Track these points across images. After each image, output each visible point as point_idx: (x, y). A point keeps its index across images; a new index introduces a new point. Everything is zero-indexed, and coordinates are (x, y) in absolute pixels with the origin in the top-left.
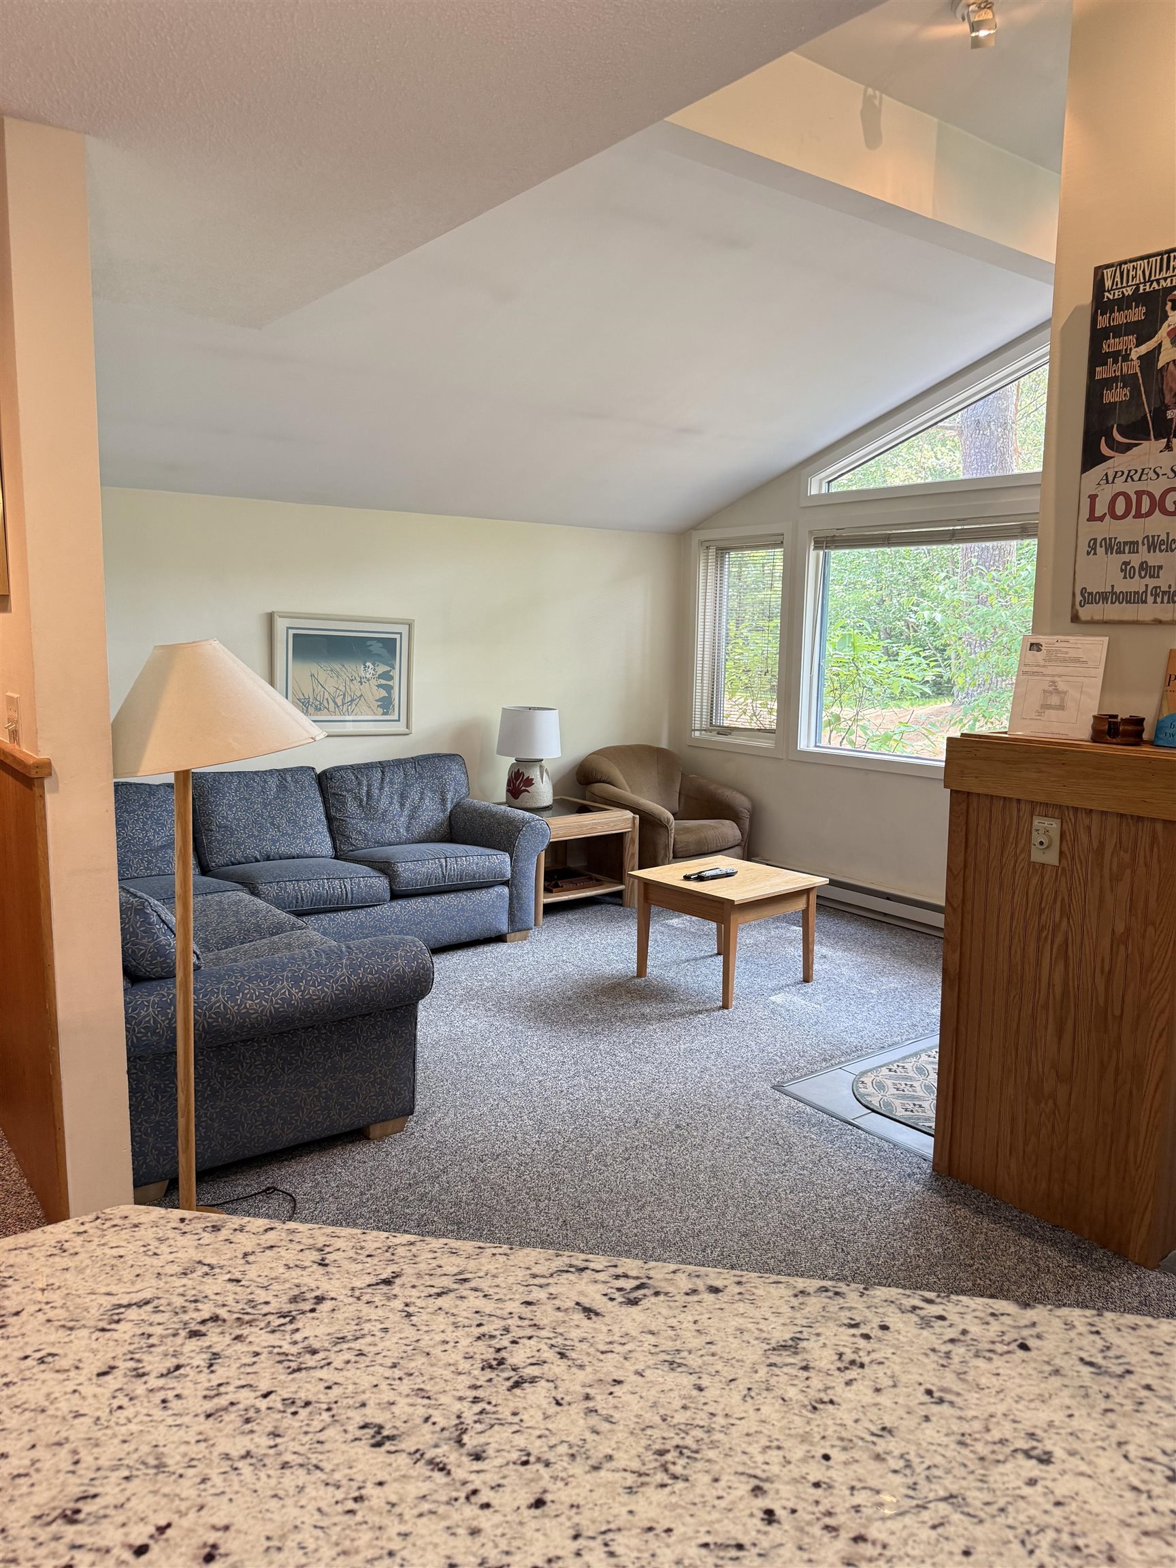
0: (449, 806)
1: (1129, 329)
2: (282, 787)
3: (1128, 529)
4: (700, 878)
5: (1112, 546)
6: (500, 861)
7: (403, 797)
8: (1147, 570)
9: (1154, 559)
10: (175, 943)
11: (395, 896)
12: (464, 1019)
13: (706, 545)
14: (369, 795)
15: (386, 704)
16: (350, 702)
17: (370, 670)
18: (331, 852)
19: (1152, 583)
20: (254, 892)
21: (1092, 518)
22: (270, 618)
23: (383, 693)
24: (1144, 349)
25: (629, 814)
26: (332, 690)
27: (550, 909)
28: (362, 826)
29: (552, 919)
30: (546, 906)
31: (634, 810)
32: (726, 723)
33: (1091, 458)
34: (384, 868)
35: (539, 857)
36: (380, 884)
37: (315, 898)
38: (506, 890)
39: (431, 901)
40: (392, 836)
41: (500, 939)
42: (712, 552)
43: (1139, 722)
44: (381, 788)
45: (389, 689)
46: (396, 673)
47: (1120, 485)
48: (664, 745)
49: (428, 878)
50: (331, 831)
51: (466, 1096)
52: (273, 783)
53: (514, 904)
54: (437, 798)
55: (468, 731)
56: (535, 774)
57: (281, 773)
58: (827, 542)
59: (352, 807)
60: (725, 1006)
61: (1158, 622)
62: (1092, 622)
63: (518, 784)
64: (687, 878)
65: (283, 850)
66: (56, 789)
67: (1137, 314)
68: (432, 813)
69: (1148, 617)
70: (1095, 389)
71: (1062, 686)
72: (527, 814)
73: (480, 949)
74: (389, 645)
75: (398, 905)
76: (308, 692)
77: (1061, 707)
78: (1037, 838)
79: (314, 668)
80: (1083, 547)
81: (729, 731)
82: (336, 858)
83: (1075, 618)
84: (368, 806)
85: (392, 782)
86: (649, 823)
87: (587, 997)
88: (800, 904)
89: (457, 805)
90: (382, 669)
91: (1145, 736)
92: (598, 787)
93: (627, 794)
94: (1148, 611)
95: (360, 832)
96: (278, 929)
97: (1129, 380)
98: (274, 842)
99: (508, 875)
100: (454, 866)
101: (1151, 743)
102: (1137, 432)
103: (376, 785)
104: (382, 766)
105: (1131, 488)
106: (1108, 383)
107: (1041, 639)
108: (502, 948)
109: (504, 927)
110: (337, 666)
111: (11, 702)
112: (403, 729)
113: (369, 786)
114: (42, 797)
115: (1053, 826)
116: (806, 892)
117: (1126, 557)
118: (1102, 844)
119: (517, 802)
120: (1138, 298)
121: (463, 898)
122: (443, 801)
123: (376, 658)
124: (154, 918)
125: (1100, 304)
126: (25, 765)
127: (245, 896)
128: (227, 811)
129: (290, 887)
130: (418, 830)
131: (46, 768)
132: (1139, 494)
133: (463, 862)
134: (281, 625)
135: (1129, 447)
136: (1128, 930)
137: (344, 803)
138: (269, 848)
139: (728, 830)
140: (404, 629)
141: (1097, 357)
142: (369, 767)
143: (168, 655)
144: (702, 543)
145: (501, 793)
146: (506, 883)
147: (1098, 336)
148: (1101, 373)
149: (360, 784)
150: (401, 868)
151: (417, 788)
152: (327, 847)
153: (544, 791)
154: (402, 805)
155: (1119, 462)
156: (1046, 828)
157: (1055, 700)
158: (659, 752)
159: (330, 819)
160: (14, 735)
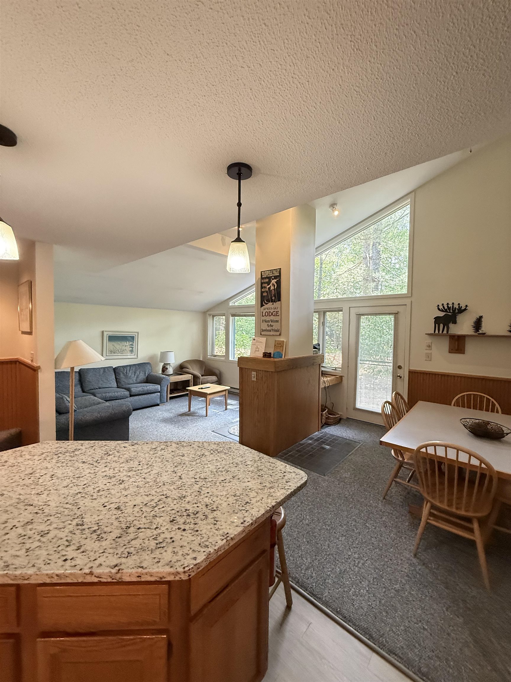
0: (147, 375)
1: (266, 283)
2: (104, 371)
3: (268, 318)
4: (202, 388)
5: (266, 321)
6: (158, 387)
7: (135, 373)
8: (271, 326)
9: (272, 324)
10: (70, 404)
11: (131, 396)
12: (145, 422)
13: (210, 315)
14: (126, 373)
15: (132, 351)
16: (122, 352)
17: (128, 344)
18: (116, 386)
19: (272, 328)
20: (95, 396)
21: (262, 316)
22: (103, 332)
23: (131, 349)
24: (269, 286)
25: (191, 375)
26: (118, 348)
27: (171, 398)
28: (123, 380)
29: (172, 400)
30: (170, 397)
31: (192, 374)
32: (216, 354)
33: (262, 305)
34: (128, 390)
35: (167, 386)
36: (127, 393)
37: (111, 397)
38: (159, 394)
39: (140, 397)
40: (132, 382)
41: (158, 405)
42: (211, 316)
43: (270, 353)
44: (129, 371)
45: (132, 348)
46: (134, 344)
47: (266, 310)
48: (201, 360)
49: (139, 391)
50: (116, 381)
51: (142, 438)
52: (102, 371)
53: (161, 397)
54: (144, 373)
55: (152, 357)
56: (168, 367)
57: (104, 368)
58: (234, 315)
59: (122, 375)
60: (206, 416)
61: (273, 335)
62: (263, 335)
63: (164, 369)
64: (199, 389)
65: (104, 386)
66: (41, 372)
67: (267, 280)
68: (142, 376)
69: (272, 334)
70: (262, 293)
71: (258, 347)
72: (165, 376)
73: (153, 408)
74: (133, 338)
75: (132, 398)
76: (112, 349)
77: (258, 351)
78: (253, 376)
79: (113, 343)
80: (262, 321)
81: (215, 356)
82: (118, 388)
83: (261, 334)
84: (126, 376)
85: (132, 369)
86: (195, 377)
87: (176, 417)
88: (224, 393)
89: (149, 375)
90: (131, 343)
91: (272, 356)
92: (184, 369)
93: (191, 371)
94: (272, 333)
95: (124, 381)
96: (99, 403)
97: (267, 292)
98: (102, 384)
99: (160, 390)
100: (145, 388)
101: (273, 357)
102: (268, 301)
103: (128, 370)
104: (130, 366)
105: (268, 311)
106: (264, 292)
107: (255, 338)
108: (158, 407)
109: (159, 402)
110: (119, 343)
111: (32, 354)
112: (136, 357)
113: (126, 371)
114: (38, 373)
115: (255, 373)
116: (225, 390)
117: (268, 323)
118: (262, 376)
119: (164, 373)
120: (267, 278)
121: (148, 395)
122: (145, 374)
123: (129, 341)
124: (65, 400)
125: (262, 278)
126: (34, 367)
127: (92, 397)
128: (89, 377)
129: (104, 395)
130: (138, 381)
131: (39, 367)
132: (269, 312)
133: (148, 387)
134: (105, 334)
135: (267, 303)
136: (267, 392)
137: (120, 375)
138: (100, 386)
139: (214, 378)
140: (137, 334)
141: (262, 288)
142: (127, 366)
143: (70, 343)
144: (209, 314)
145: (160, 372)
146: (159, 392)
147: (262, 283)
148: (263, 290)
149: (124, 370)
150: (132, 389)
151: (139, 371)
152: (115, 385)
153: (170, 371)
154: (135, 375)
155: (266, 306)
156: (254, 373)
157: (257, 350)
158: (200, 361)
159: (116, 378)
160: (32, 361)
